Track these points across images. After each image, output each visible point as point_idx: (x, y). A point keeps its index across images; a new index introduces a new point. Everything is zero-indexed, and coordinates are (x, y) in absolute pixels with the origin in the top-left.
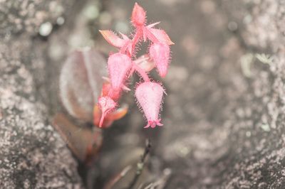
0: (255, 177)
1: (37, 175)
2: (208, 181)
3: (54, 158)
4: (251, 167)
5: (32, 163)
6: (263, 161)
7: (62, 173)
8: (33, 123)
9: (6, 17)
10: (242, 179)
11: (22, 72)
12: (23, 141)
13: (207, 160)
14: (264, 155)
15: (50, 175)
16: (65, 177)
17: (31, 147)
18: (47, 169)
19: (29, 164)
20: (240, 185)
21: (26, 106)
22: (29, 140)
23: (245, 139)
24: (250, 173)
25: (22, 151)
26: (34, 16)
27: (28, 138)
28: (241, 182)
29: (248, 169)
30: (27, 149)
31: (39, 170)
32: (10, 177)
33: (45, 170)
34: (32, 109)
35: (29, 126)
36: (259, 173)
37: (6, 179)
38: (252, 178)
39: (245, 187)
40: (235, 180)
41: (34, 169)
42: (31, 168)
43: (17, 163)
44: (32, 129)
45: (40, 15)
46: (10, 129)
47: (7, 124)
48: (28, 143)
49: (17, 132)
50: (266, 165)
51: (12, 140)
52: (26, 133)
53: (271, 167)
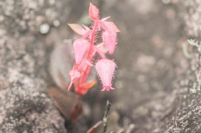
0: (184, 125)
1: (33, 127)
2: (157, 130)
3: (46, 116)
4: (182, 118)
5: (29, 119)
6: (190, 113)
7: (52, 126)
8: (31, 92)
9: (14, 20)
10: (175, 127)
11: (27, 58)
12: (23, 104)
13: (159, 117)
14: (191, 110)
15: (42, 128)
16: (54, 129)
17: (29, 108)
18: (41, 123)
19: (27, 120)
20: (174, 131)
21: (27, 81)
22: (28, 104)
23: (183, 100)
24: (181, 122)
25: (22, 111)
26: (35, 19)
27: (27, 102)
28: (174, 129)
29: (180, 120)
30: (26, 109)
31: (34, 124)
32: (13, 129)
33: (39, 124)
34: (31, 83)
35: (28, 94)
36: (187, 122)
37: (10, 130)
38: (182, 125)
39: (176, 132)
40: (171, 128)
41: (30, 124)
42: (28, 123)
43: (19, 120)
44: (29, 96)
45: (39, 19)
46: (14, 96)
47: (12, 93)
48: (27, 105)
49: (19, 98)
50: (191, 116)
51: (15, 103)
52: (25, 99)
53: (194, 117)
